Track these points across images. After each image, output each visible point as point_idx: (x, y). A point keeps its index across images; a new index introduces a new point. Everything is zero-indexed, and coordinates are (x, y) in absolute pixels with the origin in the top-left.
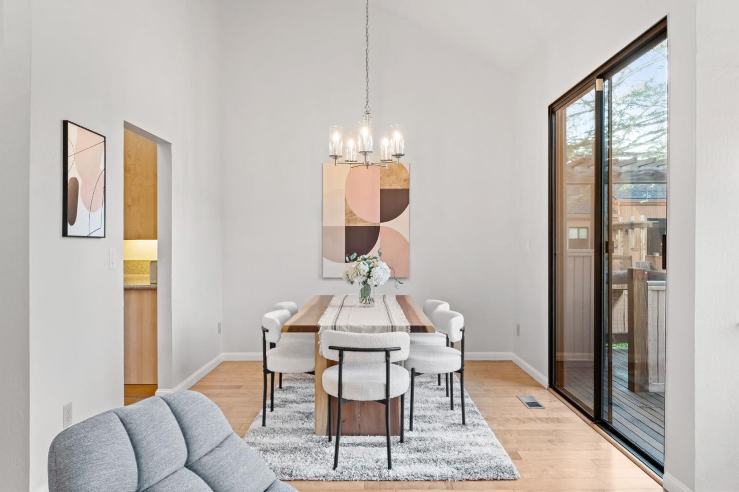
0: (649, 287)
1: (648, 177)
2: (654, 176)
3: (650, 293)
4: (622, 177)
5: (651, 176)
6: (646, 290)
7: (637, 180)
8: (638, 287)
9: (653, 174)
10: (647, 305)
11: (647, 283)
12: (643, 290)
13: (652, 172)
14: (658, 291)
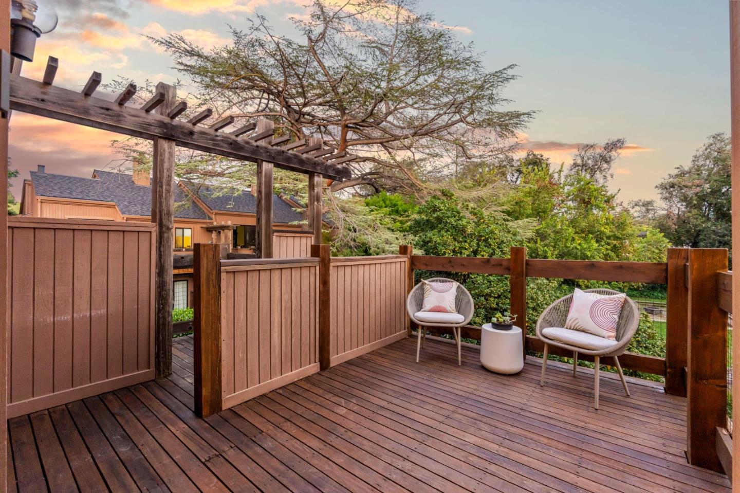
0: (222, 268)
1: (225, 145)
2: (232, 146)
3: (223, 275)
4: (195, 137)
5: (228, 144)
6: (219, 273)
7: (214, 146)
8: (207, 268)
9: (231, 144)
10: (220, 293)
11: (220, 263)
12: (214, 272)
13: (230, 141)
14: (234, 272)
